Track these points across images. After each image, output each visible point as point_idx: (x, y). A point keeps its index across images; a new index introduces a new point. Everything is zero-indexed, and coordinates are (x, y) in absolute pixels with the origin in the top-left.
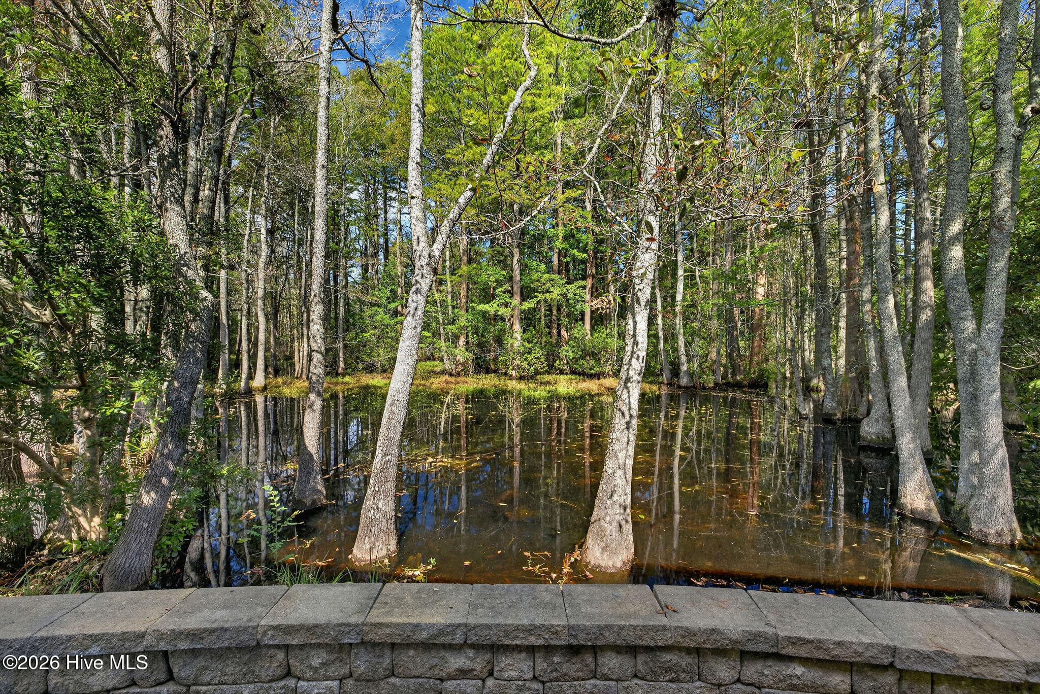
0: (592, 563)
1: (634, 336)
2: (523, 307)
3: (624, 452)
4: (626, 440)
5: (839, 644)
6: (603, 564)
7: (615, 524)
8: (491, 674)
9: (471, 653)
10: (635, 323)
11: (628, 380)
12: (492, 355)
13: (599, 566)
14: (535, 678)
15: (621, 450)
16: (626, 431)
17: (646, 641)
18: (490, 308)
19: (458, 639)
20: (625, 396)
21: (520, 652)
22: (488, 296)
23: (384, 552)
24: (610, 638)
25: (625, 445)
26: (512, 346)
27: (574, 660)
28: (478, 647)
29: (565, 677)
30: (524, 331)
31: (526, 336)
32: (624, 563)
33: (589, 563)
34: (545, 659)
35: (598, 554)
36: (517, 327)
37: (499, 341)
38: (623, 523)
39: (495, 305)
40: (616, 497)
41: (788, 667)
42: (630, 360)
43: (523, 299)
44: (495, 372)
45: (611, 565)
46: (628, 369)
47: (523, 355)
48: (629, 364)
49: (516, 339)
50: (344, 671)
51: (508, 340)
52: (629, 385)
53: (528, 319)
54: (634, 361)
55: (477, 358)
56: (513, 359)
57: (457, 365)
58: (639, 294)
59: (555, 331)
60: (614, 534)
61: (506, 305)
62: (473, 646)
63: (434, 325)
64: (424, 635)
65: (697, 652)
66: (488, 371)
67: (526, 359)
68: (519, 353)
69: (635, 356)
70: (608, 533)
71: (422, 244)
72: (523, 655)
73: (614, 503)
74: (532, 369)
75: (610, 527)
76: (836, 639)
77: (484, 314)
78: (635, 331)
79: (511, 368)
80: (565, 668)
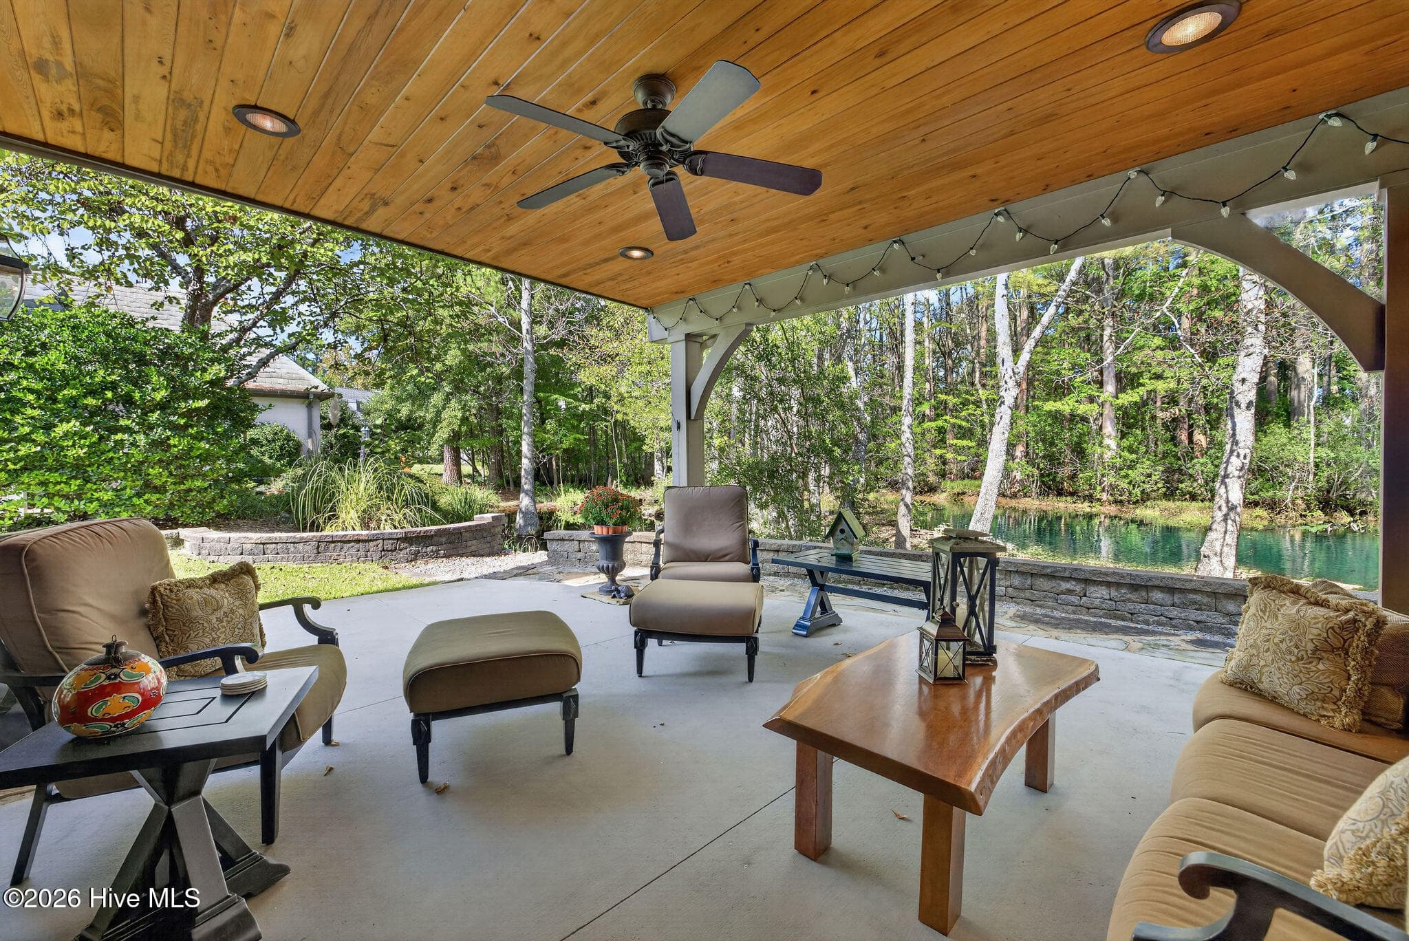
1: (1233, 435)
2: (1119, 402)
8: (1085, 596)
10: (1234, 423)
12: (1067, 470)
14: (1110, 599)
17: (1179, 585)
18: (1065, 406)
19: (1067, 574)
22: (1060, 390)
24: (1157, 583)
26: (1101, 457)
28: (1078, 580)
29: (1129, 600)
30: (1123, 436)
31: (1125, 443)
34: (1117, 590)
36: (1109, 429)
37: (1079, 451)
39: (1072, 402)
42: (1229, 457)
43: (1121, 389)
44: (1072, 494)
46: (1226, 466)
47: (1121, 469)
49: (1109, 445)
50: (1008, 583)
51: (1093, 450)
52: (1228, 480)
53: (1129, 420)
54: (1233, 459)
55: (1042, 475)
56: (1103, 476)
59: (1184, 437)
61: (1091, 400)
63: (979, 430)
64: (1049, 570)
65: (1214, 594)
66: (1060, 493)
67: (1126, 476)
68: (1113, 467)
69: (1235, 454)
74: (1137, 491)
77: (1056, 416)
79: (1099, 488)
80: (1129, 596)
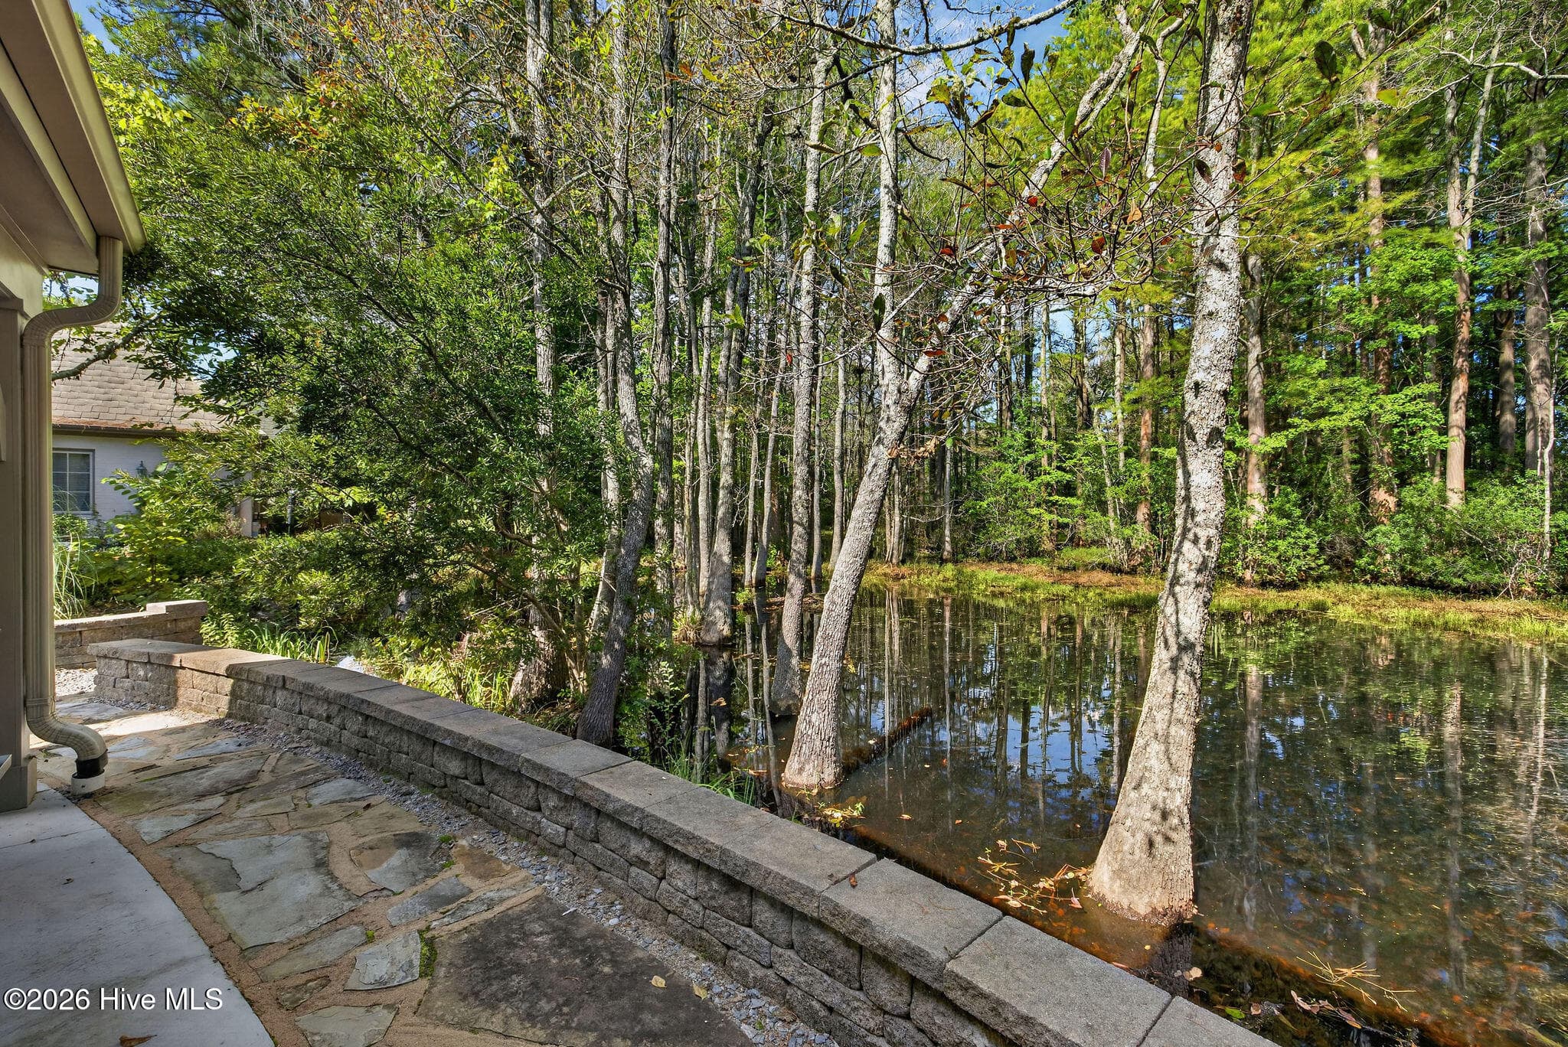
0: (1095, 890)
1: (1187, 499)
2: (1268, 448)
3: (1166, 711)
4: (1170, 690)
5: (1027, 1020)
6: (1111, 898)
7: (1140, 836)
8: (664, 875)
9: (648, 844)
10: (1187, 474)
11: (1175, 581)
13: (1103, 899)
14: (696, 898)
15: (1160, 707)
16: (1169, 674)
19: (635, 822)
20: (1170, 610)
21: (687, 862)
23: (815, 780)
25: (1168, 700)
27: (732, 895)
29: (721, 910)
30: (1271, 493)
31: (1275, 504)
32: (1154, 911)
33: (1091, 888)
34: (704, 880)
35: (1106, 878)
38: (1159, 839)
40: (1145, 789)
41: (964, 1027)
42: (1181, 542)
43: (1270, 431)
45: (1125, 903)
46: (1177, 560)
47: (1269, 539)
48: (1179, 551)
49: (1256, 507)
50: (567, 821)
52: (1177, 589)
54: (1189, 546)
57: (1131, 555)
58: (1193, 421)
60: (1137, 851)
62: (651, 839)
65: (860, 949)
69: (1191, 536)
70: (1126, 848)
71: (888, 376)
72: (689, 867)
73: (1141, 800)
75: (1131, 840)
76: (1024, 1011)
78: (1187, 488)
80: (723, 900)
